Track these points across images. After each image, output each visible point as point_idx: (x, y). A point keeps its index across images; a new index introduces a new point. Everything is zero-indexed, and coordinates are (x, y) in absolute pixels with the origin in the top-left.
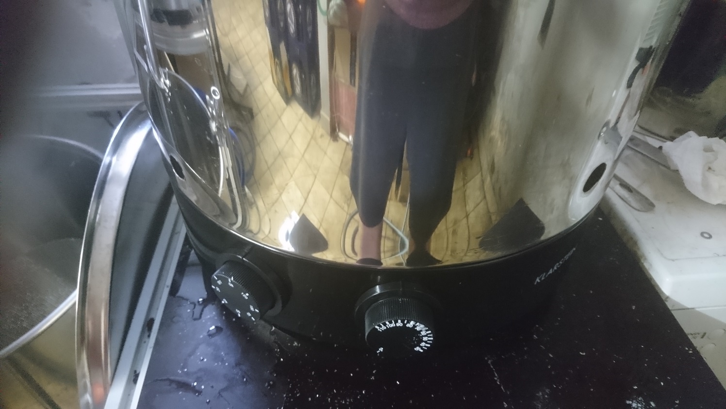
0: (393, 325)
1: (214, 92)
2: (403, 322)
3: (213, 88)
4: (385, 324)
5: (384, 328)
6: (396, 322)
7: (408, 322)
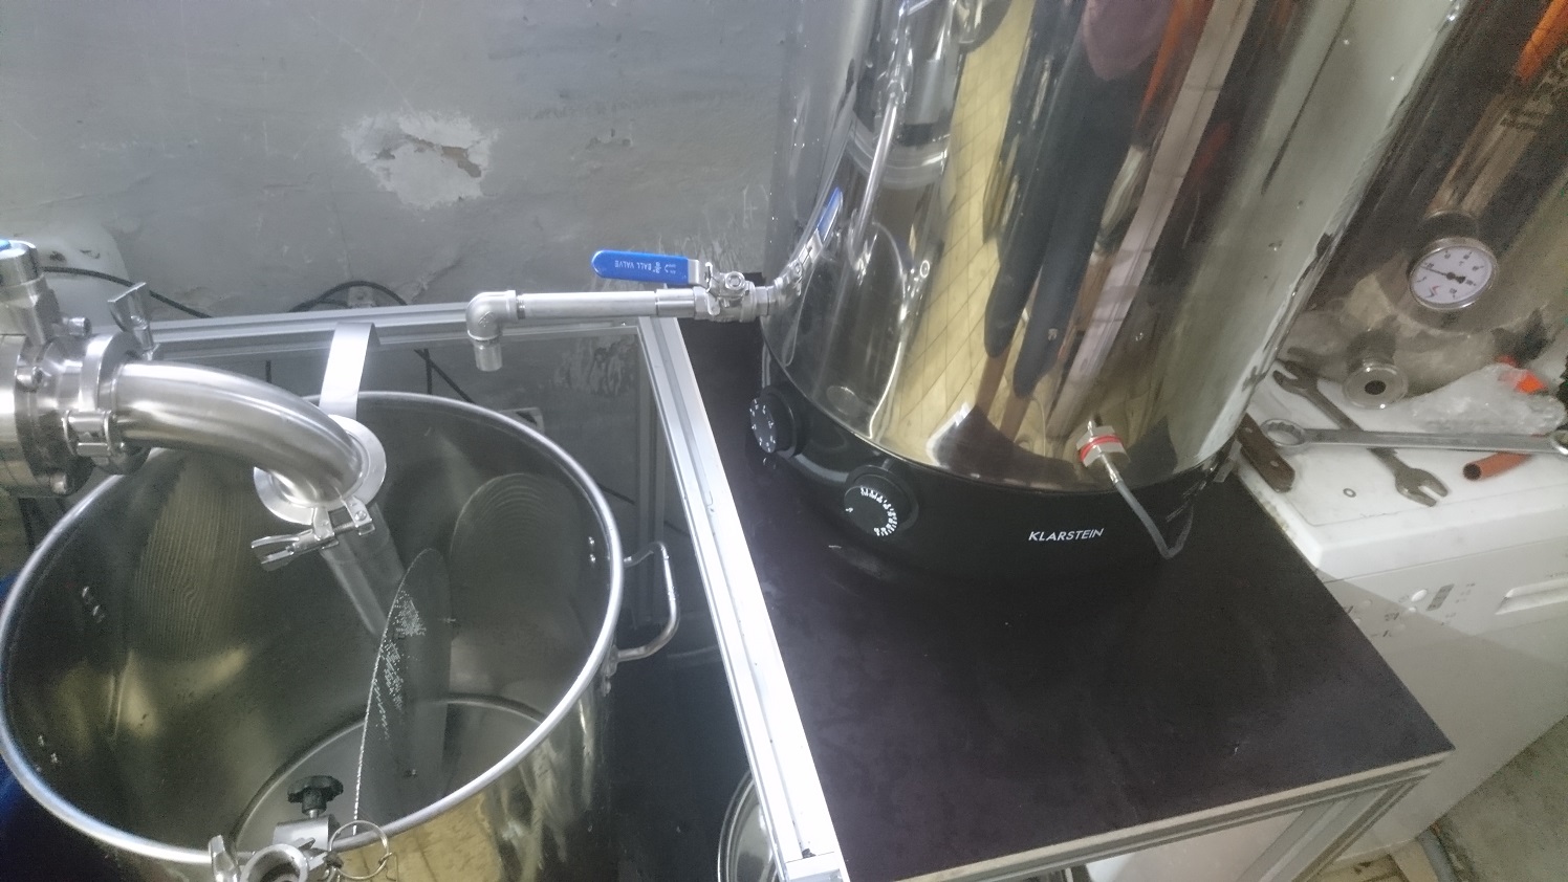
0: (874, 497)
1: (925, 265)
2: (883, 500)
3: (926, 262)
4: (869, 492)
5: (866, 494)
6: (878, 496)
7: (887, 503)
